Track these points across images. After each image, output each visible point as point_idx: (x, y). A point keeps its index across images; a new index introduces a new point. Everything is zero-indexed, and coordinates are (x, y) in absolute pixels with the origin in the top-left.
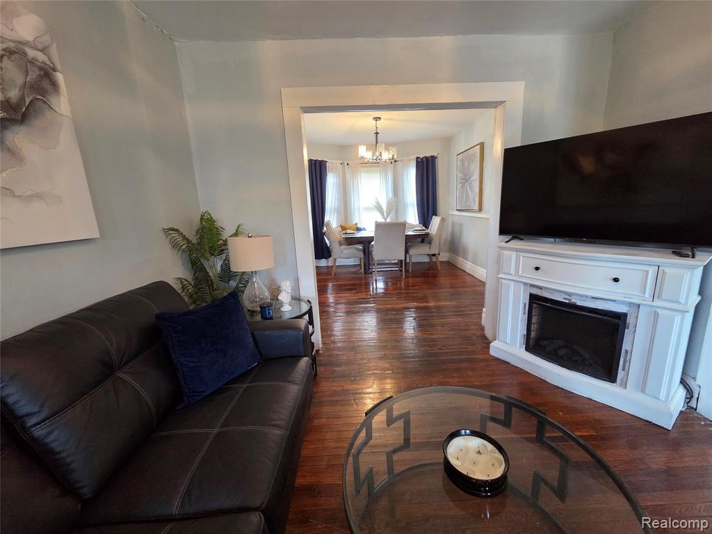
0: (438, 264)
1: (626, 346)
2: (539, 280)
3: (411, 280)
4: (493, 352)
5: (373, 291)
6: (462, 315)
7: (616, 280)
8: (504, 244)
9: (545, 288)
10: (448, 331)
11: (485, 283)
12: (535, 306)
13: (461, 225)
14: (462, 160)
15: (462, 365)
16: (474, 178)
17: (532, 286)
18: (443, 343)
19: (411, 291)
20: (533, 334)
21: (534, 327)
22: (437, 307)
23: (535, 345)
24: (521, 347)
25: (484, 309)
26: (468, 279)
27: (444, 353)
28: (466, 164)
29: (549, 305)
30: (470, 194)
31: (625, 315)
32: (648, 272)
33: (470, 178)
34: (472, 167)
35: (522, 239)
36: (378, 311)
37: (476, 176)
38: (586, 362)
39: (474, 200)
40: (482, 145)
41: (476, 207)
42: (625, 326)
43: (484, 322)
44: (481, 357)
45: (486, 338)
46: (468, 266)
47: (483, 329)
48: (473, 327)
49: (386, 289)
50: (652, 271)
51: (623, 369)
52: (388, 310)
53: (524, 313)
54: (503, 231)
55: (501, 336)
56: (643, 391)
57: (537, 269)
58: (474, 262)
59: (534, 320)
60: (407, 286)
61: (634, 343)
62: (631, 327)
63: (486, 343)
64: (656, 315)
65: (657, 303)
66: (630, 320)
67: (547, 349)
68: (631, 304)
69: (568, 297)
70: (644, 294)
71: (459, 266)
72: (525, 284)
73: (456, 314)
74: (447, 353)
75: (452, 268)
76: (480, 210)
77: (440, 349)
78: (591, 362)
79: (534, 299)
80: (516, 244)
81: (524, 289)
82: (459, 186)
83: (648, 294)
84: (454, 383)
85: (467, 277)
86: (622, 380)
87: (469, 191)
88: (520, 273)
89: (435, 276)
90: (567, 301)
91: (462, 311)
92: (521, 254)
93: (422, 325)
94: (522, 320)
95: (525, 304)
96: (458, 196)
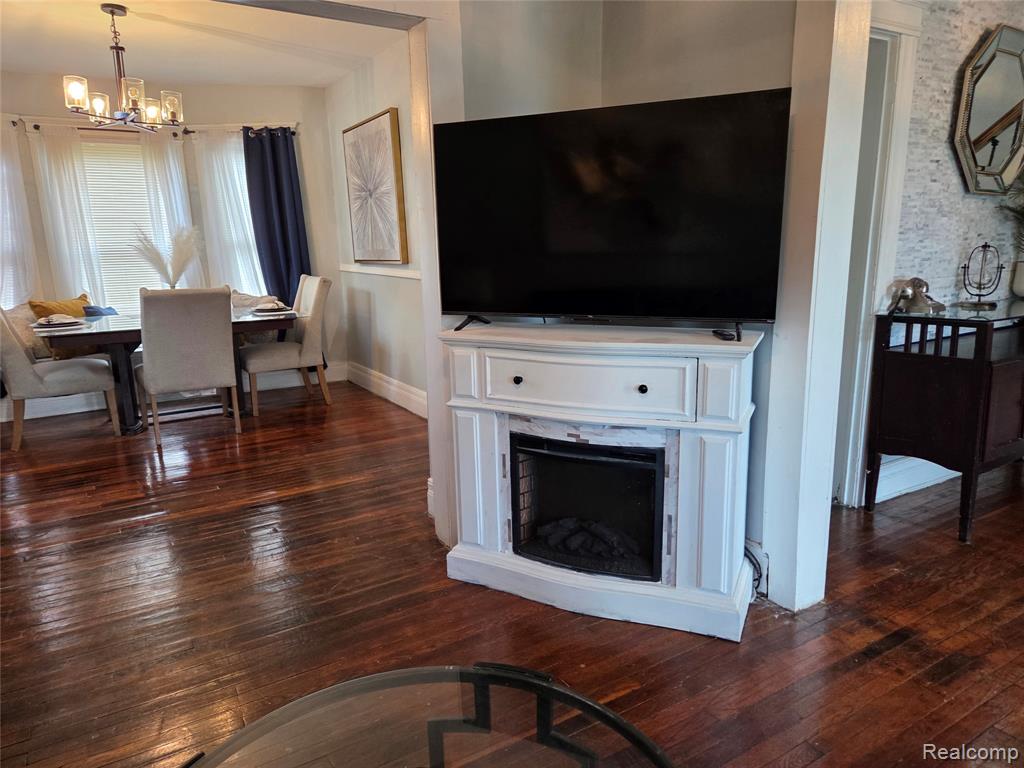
0: (325, 389)
1: (668, 509)
2: (522, 402)
3: (259, 437)
4: (453, 572)
5: (154, 477)
6: (386, 501)
7: (643, 389)
8: (452, 334)
9: (535, 418)
10: (357, 543)
11: (426, 421)
12: (521, 457)
13: (369, 294)
14: (355, 145)
15: (392, 618)
16: (383, 189)
17: (513, 416)
18: (345, 577)
19: (262, 462)
20: (524, 516)
21: (524, 501)
22: (334, 492)
23: (529, 540)
24: (505, 548)
25: (430, 480)
26: (395, 417)
27: (347, 600)
28: (365, 154)
29: (546, 452)
30: (381, 225)
31: (662, 451)
32: (684, 369)
33: (376, 189)
34: (378, 164)
35: (487, 322)
36: (173, 529)
37: (389, 184)
38: (615, 553)
39: (391, 240)
40: (394, 113)
41: (397, 255)
42: (663, 473)
43: (431, 510)
44: (432, 587)
45: (438, 543)
46: (392, 388)
47: (430, 524)
48: (411, 524)
49: (194, 466)
50: (690, 365)
51: (669, 553)
52: (197, 522)
53: (505, 476)
54: (449, 305)
55: (465, 533)
56: (698, 584)
57: (518, 380)
58: (406, 378)
59: (523, 486)
60: (251, 451)
61: (678, 500)
62: (672, 472)
63: (440, 550)
64: (702, 442)
65: (703, 423)
66: (669, 460)
67: (552, 542)
68: (668, 431)
69: (574, 432)
70: (683, 410)
71: (374, 391)
72: (500, 414)
73: (374, 500)
74: (357, 597)
75: (358, 393)
76: (406, 260)
77: (336, 594)
78: (622, 550)
79: (519, 442)
80: (474, 331)
81: (501, 426)
82: (356, 206)
83: (688, 411)
84: (376, 664)
85: (393, 413)
86: (669, 572)
87: (378, 219)
88: (489, 391)
89: (320, 419)
90: (573, 440)
91: (387, 492)
92: (488, 352)
93: (298, 546)
94: (501, 491)
95: (504, 456)
96: (355, 230)
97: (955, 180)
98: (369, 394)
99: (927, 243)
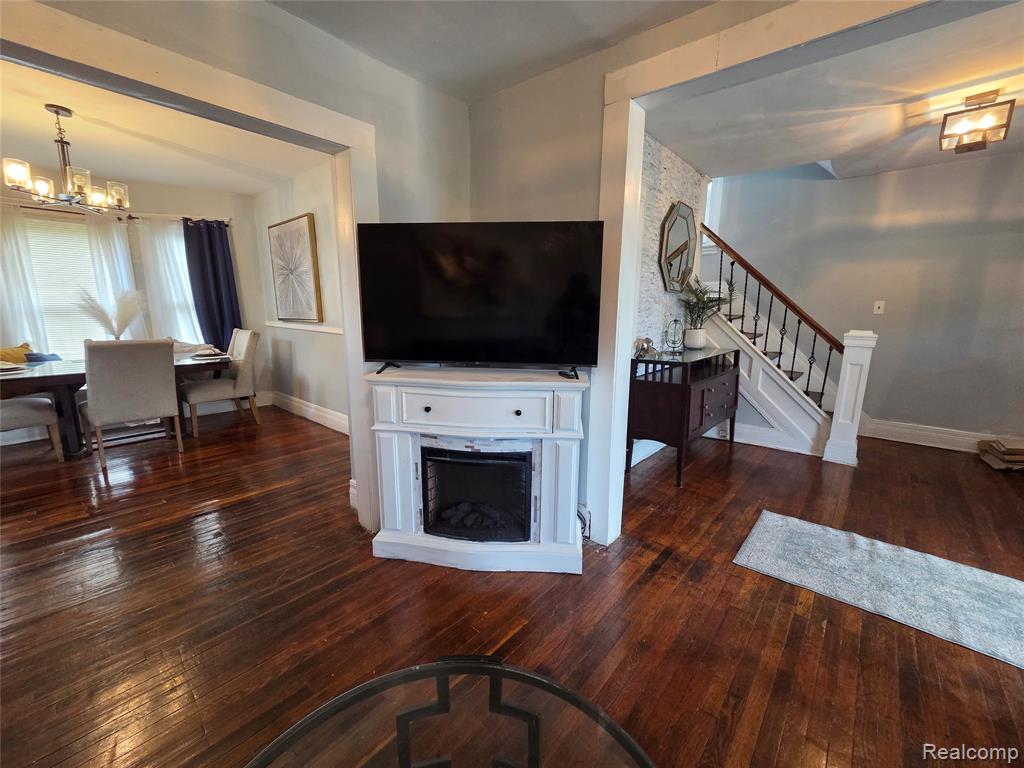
0: (255, 413)
1: (534, 492)
2: (431, 425)
3: (199, 454)
4: (379, 552)
6: (315, 499)
7: (518, 413)
8: (375, 377)
9: (441, 436)
10: (295, 537)
11: (346, 437)
12: (429, 463)
13: (290, 344)
14: (279, 237)
15: (332, 599)
16: (302, 269)
17: (424, 435)
18: (287, 568)
19: (204, 476)
20: (431, 505)
21: (431, 495)
22: (267, 497)
23: (437, 521)
24: (418, 530)
25: (352, 482)
26: (314, 432)
27: (293, 587)
28: (287, 244)
29: (448, 459)
30: (300, 294)
31: (530, 454)
32: (545, 399)
33: (296, 268)
34: (298, 252)
35: (398, 367)
37: (307, 266)
38: (498, 525)
39: (309, 305)
40: (311, 218)
41: (314, 315)
42: (530, 468)
43: (354, 502)
44: (360, 567)
45: (360, 529)
46: (312, 411)
47: (354, 514)
48: (338, 516)
50: (548, 396)
51: (535, 521)
53: (417, 479)
54: (370, 354)
55: (387, 522)
56: (555, 540)
57: (428, 409)
58: (321, 403)
59: (431, 484)
60: (193, 466)
61: (542, 487)
62: (537, 467)
63: (365, 537)
64: (557, 447)
65: (558, 434)
66: (535, 460)
67: (453, 522)
68: (534, 440)
69: (470, 444)
70: (545, 425)
71: (295, 412)
72: (413, 434)
73: (305, 499)
74: (299, 585)
75: (284, 418)
76: (321, 320)
77: (284, 583)
78: (503, 522)
79: (427, 453)
80: (392, 375)
81: (414, 443)
82: (279, 280)
83: (548, 427)
84: (324, 643)
85: (313, 429)
86: (535, 534)
87: (298, 289)
88: (405, 418)
89: (251, 437)
90: (470, 450)
91: (315, 491)
92: (404, 389)
93: (238, 541)
94: (415, 489)
95: (417, 464)
96: (278, 296)
97: (661, 284)
98: (291, 415)
99: (650, 318)
